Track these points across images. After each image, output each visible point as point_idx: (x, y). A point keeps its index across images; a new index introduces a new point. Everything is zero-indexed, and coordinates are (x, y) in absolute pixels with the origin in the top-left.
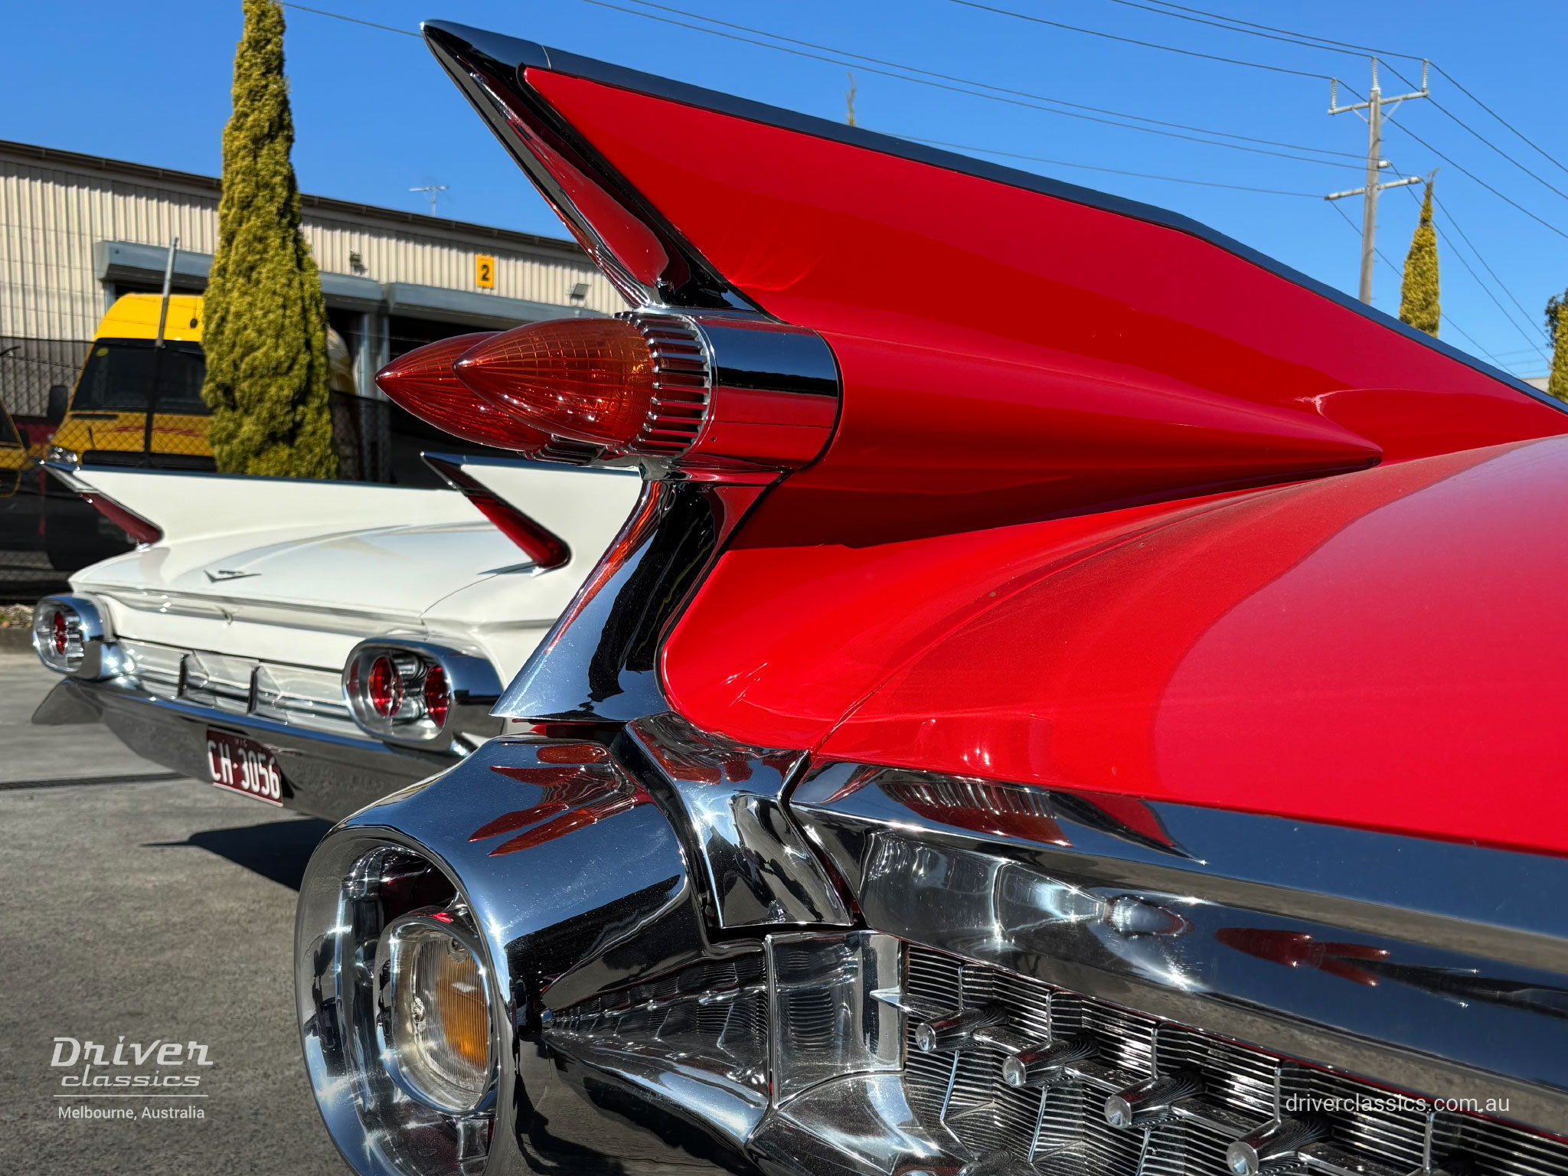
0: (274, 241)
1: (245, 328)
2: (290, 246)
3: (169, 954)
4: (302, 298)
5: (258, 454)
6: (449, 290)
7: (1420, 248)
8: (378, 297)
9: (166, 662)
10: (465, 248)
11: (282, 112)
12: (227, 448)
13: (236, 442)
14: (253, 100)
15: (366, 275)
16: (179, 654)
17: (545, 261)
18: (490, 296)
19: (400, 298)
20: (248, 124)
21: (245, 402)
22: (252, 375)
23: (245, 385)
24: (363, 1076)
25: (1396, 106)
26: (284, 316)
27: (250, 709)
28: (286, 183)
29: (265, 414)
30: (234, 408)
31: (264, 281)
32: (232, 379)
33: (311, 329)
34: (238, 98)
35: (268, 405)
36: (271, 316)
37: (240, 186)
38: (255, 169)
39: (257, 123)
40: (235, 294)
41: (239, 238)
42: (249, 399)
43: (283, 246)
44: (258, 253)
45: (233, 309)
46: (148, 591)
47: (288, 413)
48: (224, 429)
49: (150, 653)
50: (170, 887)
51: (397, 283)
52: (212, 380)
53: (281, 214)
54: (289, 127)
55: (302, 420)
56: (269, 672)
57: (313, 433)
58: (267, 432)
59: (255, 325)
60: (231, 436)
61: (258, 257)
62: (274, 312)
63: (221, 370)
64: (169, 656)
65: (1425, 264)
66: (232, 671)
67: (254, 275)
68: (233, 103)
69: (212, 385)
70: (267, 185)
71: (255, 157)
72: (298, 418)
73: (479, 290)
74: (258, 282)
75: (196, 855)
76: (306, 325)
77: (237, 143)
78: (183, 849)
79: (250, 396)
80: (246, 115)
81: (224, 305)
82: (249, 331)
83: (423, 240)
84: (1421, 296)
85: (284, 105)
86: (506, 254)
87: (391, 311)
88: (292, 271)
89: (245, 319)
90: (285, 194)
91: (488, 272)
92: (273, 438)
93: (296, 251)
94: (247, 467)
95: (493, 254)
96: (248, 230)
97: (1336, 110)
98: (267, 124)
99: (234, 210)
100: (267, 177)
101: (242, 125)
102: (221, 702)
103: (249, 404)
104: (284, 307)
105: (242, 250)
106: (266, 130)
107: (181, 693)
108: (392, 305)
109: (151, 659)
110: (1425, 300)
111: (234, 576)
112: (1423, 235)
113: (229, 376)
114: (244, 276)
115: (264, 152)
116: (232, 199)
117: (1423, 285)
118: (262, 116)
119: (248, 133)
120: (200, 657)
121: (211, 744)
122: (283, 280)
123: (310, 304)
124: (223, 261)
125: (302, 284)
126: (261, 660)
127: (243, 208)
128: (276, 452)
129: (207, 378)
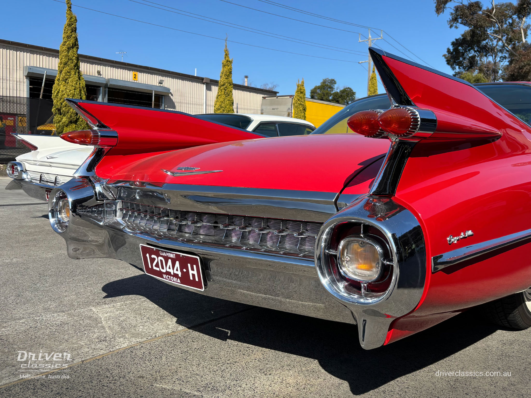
0: (73, 73)
1: (64, 94)
2: (77, 74)
3: (35, 236)
4: (80, 87)
5: (67, 126)
6: (125, 81)
7: (372, 78)
8: (105, 82)
9: (37, 176)
10: (130, 70)
11: (76, 41)
12: (58, 124)
13: (61, 123)
14: (68, 38)
15: (102, 76)
16: (40, 174)
17: (152, 74)
18: (136, 83)
19: (111, 83)
20: (67, 44)
21: (63, 113)
22: (66, 106)
23: (64, 109)
24: (56, 219)
25: (375, 41)
26: (75, 92)
27: (55, 185)
28: (76, 59)
29: (69, 116)
30: (61, 114)
31: (70, 83)
32: (60, 107)
33: (82, 95)
34: (64, 38)
35: (70, 114)
36: (71, 92)
37: (64, 59)
38: (68, 55)
39: (69, 44)
40: (62, 86)
41: (63, 72)
42: (65, 112)
43: (75, 74)
44: (68, 75)
45: (61, 90)
46: (33, 161)
47: (75, 116)
48: (58, 120)
49: (33, 174)
50: (37, 225)
51: (110, 79)
52: (55, 107)
53: (75, 66)
54: (78, 45)
55: (79, 118)
56: (59, 177)
57: (82, 121)
58: (69, 120)
59: (67, 94)
60: (60, 122)
61: (68, 76)
62: (72, 91)
63: (57, 105)
64: (38, 175)
65: (374, 82)
66: (51, 177)
67: (67, 81)
68: (63, 39)
69: (55, 108)
70: (71, 59)
71: (68, 52)
72: (78, 117)
73: (133, 81)
74: (68, 83)
75: (43, 219)
76: (81, 94)
77: (63, 49)
78: (40, 218)
79: (65, 111)
80: (66, 42)
81: (59, 88)
82: (65, 95)
83: (118, 68)
84: (373, 90)
85: (76, 40)
86: (141, 72)
87: (108, 86)
88: (77, 80)
89: (64, 92)
90: (76, 61)
91: (136, 76)
92: (71, 122)
93: (78, 75)
94: (64, 129)
95: (137, 72)
96: (66, 70)
97: (361, 41)
98: (72, 44)
99: (62, 65)
100: (71, 57)
101: (65, 44)
102: (49, 184)
103: (65, 113)
104: (75, 89)
105: (64, 75)
106: (71, 46)
107: (40, 182)
108: (109, 84)
109: (34, 175)
110: (374, 91)
111: (52, 158)
112: (373, 75)
113: (60, 106)
114: (65, 81)
115: (71, 51)
116: (62, 62)
117: (374, 87)
118: (70, 42)
119: (66, 46)
120: (44, 174)
121: (47, 193)
122: (75, 83)
123: (82, 89)
124: (59, 77)
125: (80, 84)
126: (57, 175)
127: (65, 65)
128: (72, 126)
129: (53, 107)
